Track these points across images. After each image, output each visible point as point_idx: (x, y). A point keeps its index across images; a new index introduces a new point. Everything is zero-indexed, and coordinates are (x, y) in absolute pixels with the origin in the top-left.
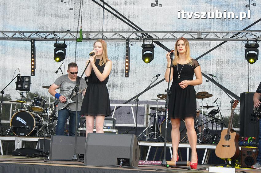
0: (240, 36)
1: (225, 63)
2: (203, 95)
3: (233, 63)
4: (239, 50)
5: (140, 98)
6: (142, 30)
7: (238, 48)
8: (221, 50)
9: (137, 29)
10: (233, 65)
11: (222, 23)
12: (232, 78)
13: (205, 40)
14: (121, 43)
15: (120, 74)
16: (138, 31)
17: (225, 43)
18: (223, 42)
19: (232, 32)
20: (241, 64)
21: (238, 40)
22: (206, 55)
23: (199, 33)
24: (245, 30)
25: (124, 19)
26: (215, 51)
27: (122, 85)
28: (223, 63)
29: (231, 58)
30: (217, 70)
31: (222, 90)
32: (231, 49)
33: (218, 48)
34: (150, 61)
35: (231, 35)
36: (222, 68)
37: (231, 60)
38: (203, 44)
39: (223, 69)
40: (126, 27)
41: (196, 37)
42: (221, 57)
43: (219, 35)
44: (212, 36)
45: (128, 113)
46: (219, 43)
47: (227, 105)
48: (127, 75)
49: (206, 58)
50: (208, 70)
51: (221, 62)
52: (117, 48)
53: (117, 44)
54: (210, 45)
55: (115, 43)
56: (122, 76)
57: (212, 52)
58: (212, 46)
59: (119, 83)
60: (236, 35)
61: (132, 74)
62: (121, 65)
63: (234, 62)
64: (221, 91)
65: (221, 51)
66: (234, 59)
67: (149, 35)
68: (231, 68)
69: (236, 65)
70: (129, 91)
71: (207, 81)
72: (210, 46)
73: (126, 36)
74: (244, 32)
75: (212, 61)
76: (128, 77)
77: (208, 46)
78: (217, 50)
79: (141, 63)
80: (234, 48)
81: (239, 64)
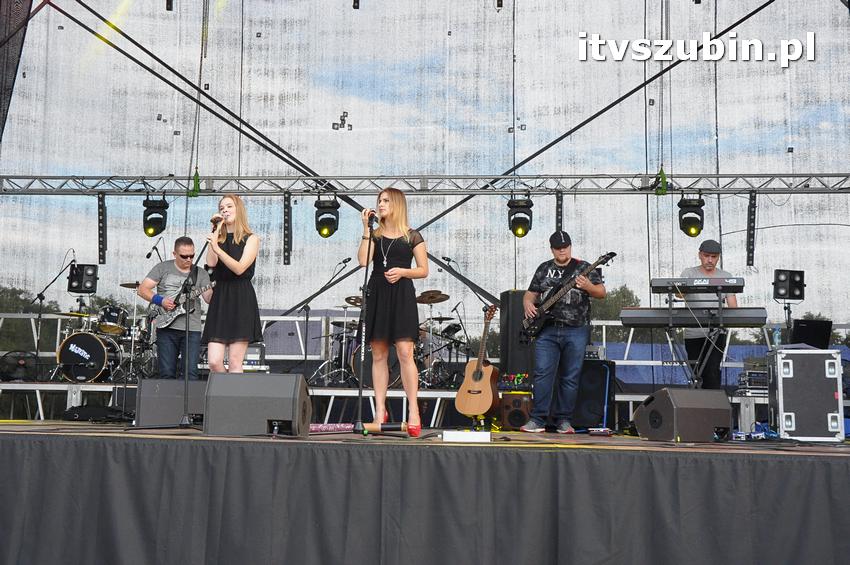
0: (498, 185)
1: (473, 236)
2: (432, 297)
4: (497, 211)
5: (312, 305)
6: (315, 175)
7: (495, 208)
8: (465, 212)
9: (307, 172)
10: (488, 240)
11: (465, 162)
12: (485, 264)
13: (436, 192)
14: (275, 198)
15: (273, 258)
16: (307, 175)
17: (472, 199)
18: (467, 196)
19: (484, 178)
20: (500, 237)
21: (494, 192)
22: (437, 221)
23: (423, 179)
24: (507, 173)
25: (280, 153)
26: (454, 215)
27: (277, 280)
28: (469, 236)
30: (458, 250)
31: (466, 286)
32: (483, 211)
33: (459, 208)
34: (331, 233)
35: (482, 184)
36: (466, 246)
37: (482, 229)
38: (432, 200)
39: (468, 248)
40: (284, 167)
41: (418, 187)
42: (465, 225)
43: (460, 183)
44: (447, 185)
45: (289, 334)
46: (460, 198)
47: (477, 315)
48: (287, 261)
49: (437, 227)
50: (440, 250)
51: (465, 235)
52: (266, 208)
53: (267, 201)
56: (278, 262)
57: (447, 215)
58: (447, 204)
59: (271, 276)
60: (492, 183)
61: (297, 259)
62: (276, 241)
63: (489, 235)
65: (465, 214)
66: (488, 229)
67: (329, 184)
68: (483, 245)
69: (493, 240)
70: (292, 291)
71: (440, 271)
72: (444, 203)
73: (284, 184)
74: (506, 179)
75: (447, 233)
76: (289, 263)
77: (441, 204)
78: (456, 211)
79: (313, 238)
80: (488, 209)
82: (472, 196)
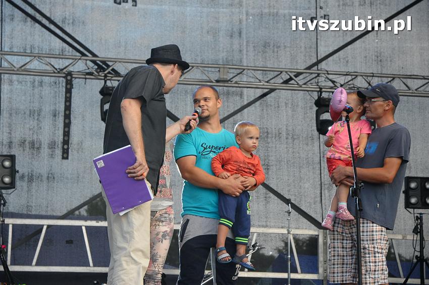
0: (300, 80)
1: (274, 136)
3: (290, 137)
4: (299, 109)
6: (94, 55)
7: (297, 106)
8: (265, 108)
9: (83, 51)
10: (290, 141)
11: (264, 52)
12: (288, 168)
13: (236, 84)
14: (46, 79)
15: (45, 151)
16: (83, 55)
17: (273, 94)
18: (267, 90)
19: (285, 71)
20: (304, 138)
21: (300, 88)
22: (234, 117)
23: (223, 68)
24: (309, 68)
25: (52, 27)
26: (253, 111)
27: (51, 177)
28: (270, 136)
29: (285, 127)
31: (268, 192)
32: (284, 108)
33: (258, 103)
35: (284, 77)
36: (266, 146)
37: (284, 129)
38: (228, 93)
39: (269, 149)
40: (57, 44)
42: (265, 124)
45: (68, 242)
46: (259, 93)
47: (280, 224)
48: (65, 155)
51: (266, 134)
52: (36, 90)
53: (36, 83)
54: (241, 95)
55: (32, 80)
56: (52, 156)
57: (246, 110)
58: (245, 98)
59: (44, 171)
60: (291, 79)
61: (75, 152)
62: (51, 131)
63: (293, 137)
64: (267, 194)
65: (265, 111)
66: (290, 128)
67: (113, 70)
68: (285, 146)
69: (296, 141)
70: (69, 190)
72: (241, 97)
73: (59, 64)
74: (312, 73)
76: (67, 158)
77: (238, 98)
78: (255, 107)
79: (93, 129)
80: (290, 106)
81: (301, 139)
82: (272, 90)
